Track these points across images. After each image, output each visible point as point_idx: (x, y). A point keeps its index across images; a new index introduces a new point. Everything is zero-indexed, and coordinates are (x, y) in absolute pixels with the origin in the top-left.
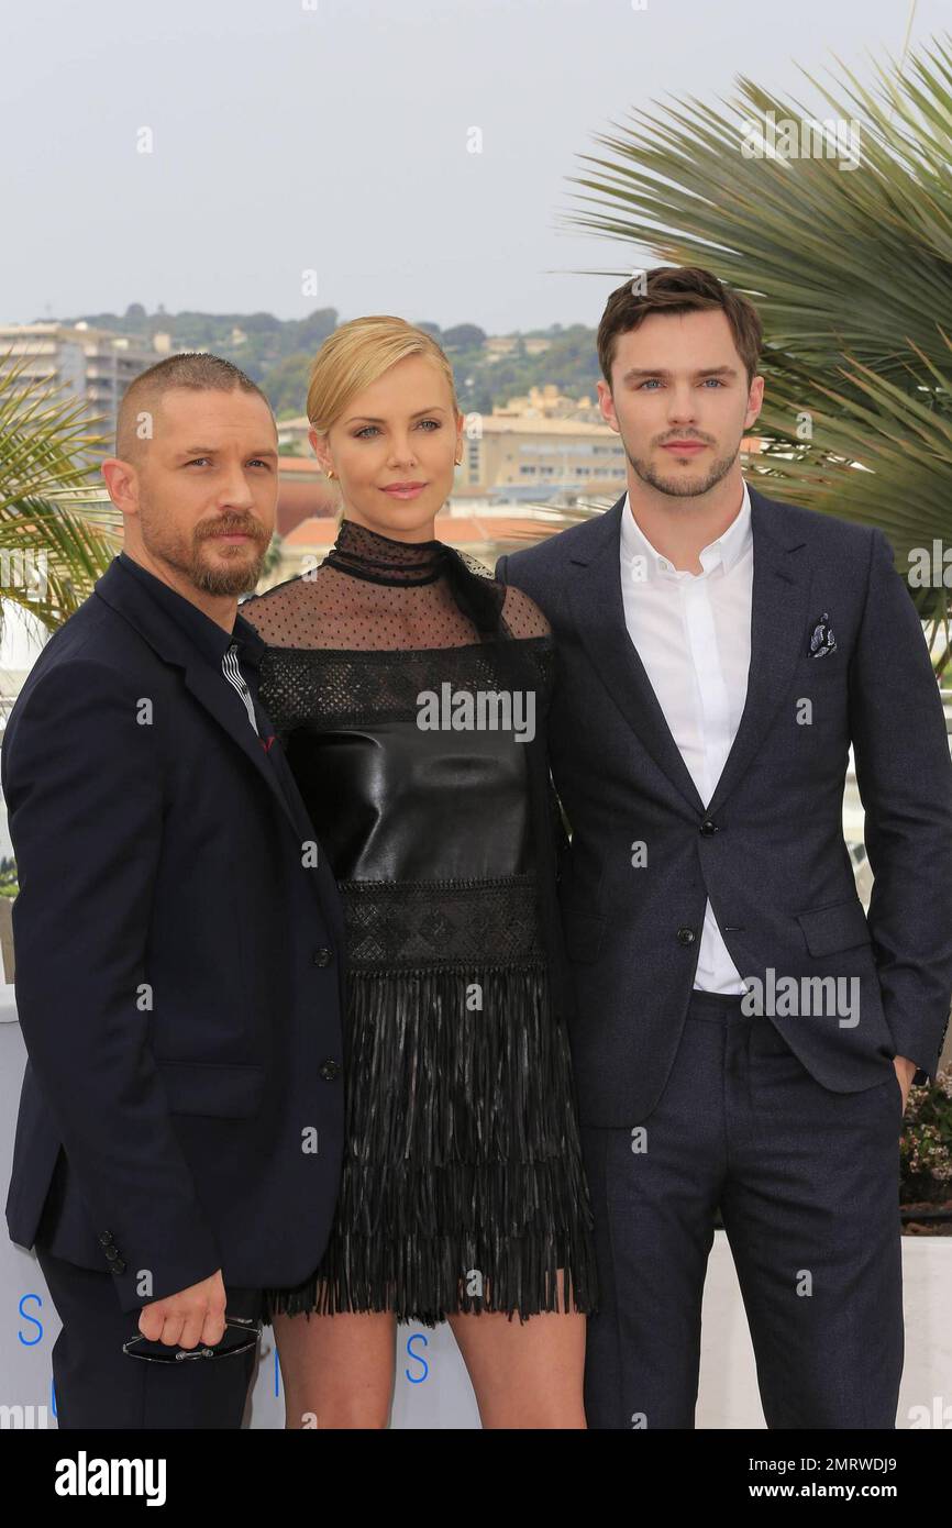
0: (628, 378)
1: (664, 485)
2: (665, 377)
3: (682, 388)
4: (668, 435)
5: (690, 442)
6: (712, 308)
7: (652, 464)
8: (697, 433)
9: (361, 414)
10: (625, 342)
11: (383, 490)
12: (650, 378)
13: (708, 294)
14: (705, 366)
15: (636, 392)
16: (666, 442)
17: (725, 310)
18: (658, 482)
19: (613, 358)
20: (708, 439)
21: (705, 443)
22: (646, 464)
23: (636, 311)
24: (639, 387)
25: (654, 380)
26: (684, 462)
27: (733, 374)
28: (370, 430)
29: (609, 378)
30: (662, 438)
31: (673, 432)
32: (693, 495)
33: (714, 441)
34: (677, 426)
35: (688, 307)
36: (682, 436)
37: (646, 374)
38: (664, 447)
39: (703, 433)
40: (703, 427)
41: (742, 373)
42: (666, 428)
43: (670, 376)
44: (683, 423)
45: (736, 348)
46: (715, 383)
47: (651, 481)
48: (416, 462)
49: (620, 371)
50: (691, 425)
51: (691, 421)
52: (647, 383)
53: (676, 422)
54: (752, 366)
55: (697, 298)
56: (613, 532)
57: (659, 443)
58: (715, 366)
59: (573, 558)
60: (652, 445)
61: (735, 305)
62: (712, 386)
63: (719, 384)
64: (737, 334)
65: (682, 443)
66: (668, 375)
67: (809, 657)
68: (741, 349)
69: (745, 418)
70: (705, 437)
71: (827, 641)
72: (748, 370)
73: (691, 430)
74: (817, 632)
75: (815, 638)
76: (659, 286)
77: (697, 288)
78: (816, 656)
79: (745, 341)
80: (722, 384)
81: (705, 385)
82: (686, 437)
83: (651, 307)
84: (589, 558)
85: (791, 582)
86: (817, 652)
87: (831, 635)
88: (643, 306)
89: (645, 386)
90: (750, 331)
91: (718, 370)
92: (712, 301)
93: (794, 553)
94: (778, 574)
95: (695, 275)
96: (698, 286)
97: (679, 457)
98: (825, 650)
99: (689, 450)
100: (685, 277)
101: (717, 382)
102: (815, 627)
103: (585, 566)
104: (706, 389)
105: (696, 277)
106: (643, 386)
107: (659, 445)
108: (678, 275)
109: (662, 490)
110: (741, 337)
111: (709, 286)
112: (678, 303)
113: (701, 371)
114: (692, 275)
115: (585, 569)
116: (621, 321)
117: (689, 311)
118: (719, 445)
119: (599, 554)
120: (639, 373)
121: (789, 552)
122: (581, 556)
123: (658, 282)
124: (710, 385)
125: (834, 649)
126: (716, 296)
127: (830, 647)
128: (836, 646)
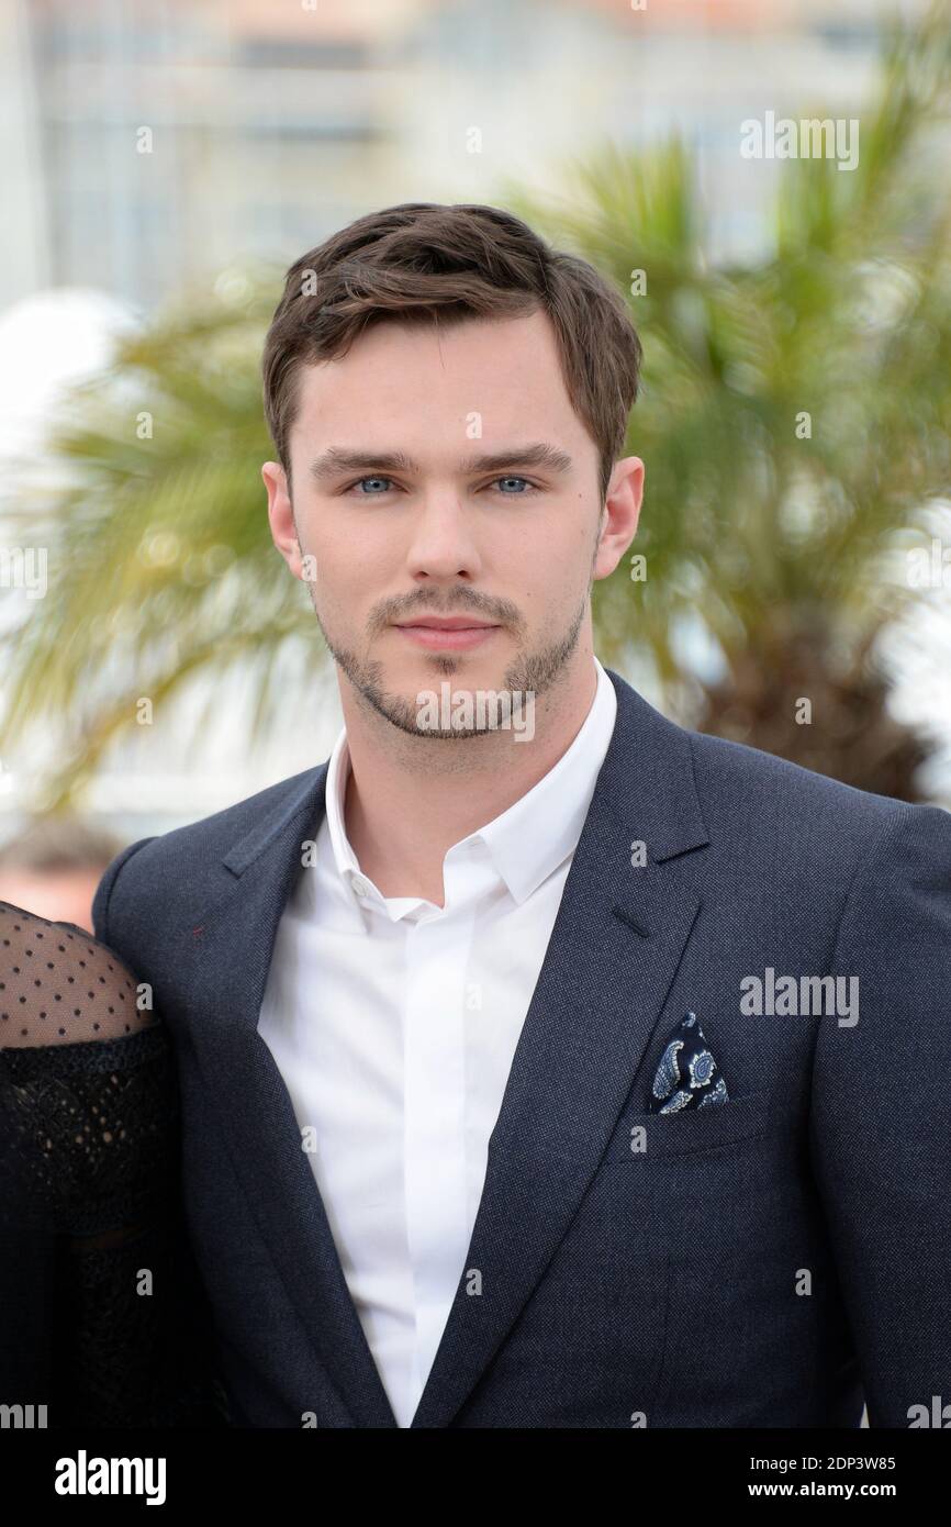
0: (322, 469)
1: (401, 715)
2: (395, 468)
3: (442, 495)
4: (409, 602)
5: (460, 619)
6: (512, 311)
7: (375, 665)
8: (474, 600)
10: (317, 380)
12: (370, 471)
13: (506, 278)
14: (494, 449)
15: (339, 500)
16: (406, 617)
17: (553, 316)
18: (386, 706)
19: (291, 414)
20: (501, 612)
21: (492, 620)
22: (361, 662)
23: (337, 318)
24: (347, 489)
25: (379, 476)
26: (446, 666)
27: (560, 462)
29: (285, 460)
30: (392, 608)
31: (421, 596)
33: (515, 616)
34: (427, 583)
35: (459, 310)
36: (438, 605)
37: (359, 461)
38: (400, 627)
39: (487, 600)
40: (484, 587)
41: (585, 456)
42: (405, 586)
43: (415, 467)
44: (440, 578)
45: (572, 400)
46: (517, 484)
47: (373, 699)
49: (308, 447)
50: (461, 581)
51: (462, 573)
52: (364, 481)
53: (423, 574)
54: (612, 437)
55: (480, 288)
56: (302, 803)
57: (389, 618)
58: (520, 443)
59: (228, 858)
60: (373, 621)
61: (573, 299)
62: (512, 489)
63: (528, 486)
64: (573, 367)
65: (441, 621)
66: (408, 467)
67: (647, 1111)
68: (584, 400)
69: (595, 556)
70: (493, 607)
71: (686, 1077)
72: (600, 448)
73: (460, 595)
74: (666, 1055)
75: (661, 1069)
76: (394, 258)
77: (481, 264)
78: (664, 1111)
79: (591, 379)
80: (534, 486)
81: (496, 486)
82: (450, 609)
83: (371, 309)
84: (247, 859)
85: (642, 933)
86: (667, 1101)
87: (701, 1065)
88: (354, 306)
89: (359, 488)
90: (609, 355)
91: (524, 454)
92: (514, 294)
93: (674, 865)
94: (618, 914)
95: (478, 231)
96: (484, 258)
97: (436, 654)
98: (683, 1098)
99: (461, 637)
100: (455, 240)
101: (524, 482)
102: (669, 1041)
103: (238, 877)
104: (498, 497)
105: (479, 238)
106: (355, 488)
107: (389, 622)
108: (439, 235)
109: (396, 723)
110: (584, 372)
111: (511, 258)
112: (432, 302)
113: (485, 458)
114: (470, 234)
115: (235, 885)
116: (308, 333)
117: (461, 319)
118: (525, 625)
119: (264, 853)
120: (345, 459)
121: (661, 863)
122: (242, 855)
123: (393, 249)
124: (508, 488)
125: (713, 1096)
126: (526, 276)
127: (699, 1093)
128: (722, 1088)
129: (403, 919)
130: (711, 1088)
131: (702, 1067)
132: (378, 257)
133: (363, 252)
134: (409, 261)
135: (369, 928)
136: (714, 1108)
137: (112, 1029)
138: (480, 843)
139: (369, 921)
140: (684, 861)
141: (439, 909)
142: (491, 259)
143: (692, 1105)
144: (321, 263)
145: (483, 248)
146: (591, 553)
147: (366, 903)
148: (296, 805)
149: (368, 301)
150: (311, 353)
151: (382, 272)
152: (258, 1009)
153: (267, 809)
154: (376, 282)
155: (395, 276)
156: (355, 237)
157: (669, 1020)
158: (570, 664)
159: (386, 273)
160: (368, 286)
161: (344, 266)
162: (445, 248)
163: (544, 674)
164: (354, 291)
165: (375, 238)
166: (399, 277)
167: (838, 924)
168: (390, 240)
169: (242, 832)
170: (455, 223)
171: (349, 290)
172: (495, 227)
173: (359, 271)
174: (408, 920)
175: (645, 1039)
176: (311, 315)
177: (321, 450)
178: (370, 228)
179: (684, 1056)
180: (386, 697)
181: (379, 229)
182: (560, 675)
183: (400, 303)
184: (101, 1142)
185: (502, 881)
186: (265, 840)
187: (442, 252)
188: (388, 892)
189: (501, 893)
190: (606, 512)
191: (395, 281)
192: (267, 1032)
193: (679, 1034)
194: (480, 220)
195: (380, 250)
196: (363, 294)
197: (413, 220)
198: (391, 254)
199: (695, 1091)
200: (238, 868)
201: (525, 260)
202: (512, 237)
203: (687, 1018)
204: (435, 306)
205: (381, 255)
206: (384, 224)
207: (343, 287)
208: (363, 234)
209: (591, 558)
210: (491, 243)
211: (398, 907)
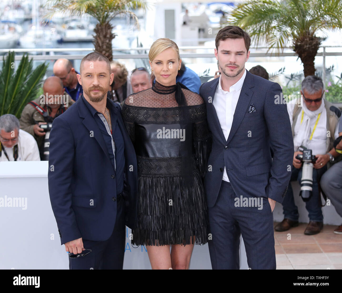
0: (222, 51)
1: (227, 75)
3: (233, 55)
4: (229, 64)
6: (241, 38)
8: (235, 65)
9: (158, 59)
10: (221, 42)
11: (161, 75)
13: (240, 35)
14: (238, 51)
17: (244, 38)
18: (226, 73)
19: (219, 45)
21: (237, 66)
22: (224, 69)
23: (225, 37)
24: (224, 54)
25: (228, 53)
26: (232, 71)
27: (244, 52)
28: (159, 63)
30: (227, 65)
31: (230, 64)
32: (233, 77)
33: (239, 66)
35: (236, 37)
36: (232, 65)
37: (226, 51)
38: (228, 66)
40: (236, 63)
41: (246, 52)
42: (229, 63)
43: (231, 52)
44: (232, 63)
45: (245, 46)
46: (240, 54)
47: (224, 73)
48: (168, 70)
49: (220, 49)
51: (235, 62)
52: (226, 53)
55: (238, 36)
60: (225, 66)
61: (246, 37)
67: (248, 113)
71: (252, 110)
75: (249, 109)
76: (230, 32)
77: (238, 33)
79: (247, 44)
80: (242, 54)
81: (238, 54)
85: (248, 96)
86: (250, 112)
87: (253, 108)
88: (227, 36)
90: (248, 42)
91: (241, 52)
92: (241, 36)
94: (246, 94)
97: (231, 69)
98: (251, 112)
99: (233, 68)
107: (227, 66)
108: (234, 30)
109: (226, 75)
111: (241, 33)
112: (234, 37)
115: (211, 89)
119: (214, 86)
120: (224, 51)
121: (250, 89)
125: (254, 111)
126: (242, 35)
127: (253, 111)
128: (255, 110)
130: (254, 110)
134: (232, 33)
136: (254, 112)
137: (199, 104)
138: (233, 86)
139: (223, 94)
140: (252, 88)
141: (229, 92)
144: (222, 31)
148: (216, 81)
149: (228, 36)
150: (221, 40)
155: (230, 34)
156: (226, 29)
158: (243, 70)
160: (228, 35)
161: (225, 32)
162: (235, 32)
163: (241, 71)
165: (228, 30)
167: (266, 95)
168: (230, 30)
173: (227, 33)
174: (227, 93)
175: (248, 106)
176: (221, 36)
177: (222, 49)
178: (228, 28)
179: (251, 108)
183: (231, 37)
184: (198, 114)
189: (235, 91)
193: (251, 105)
194: (238, 28)
196: (227, 35)
207: (225, 34)
210: (239, 31)
211: (225, 92)
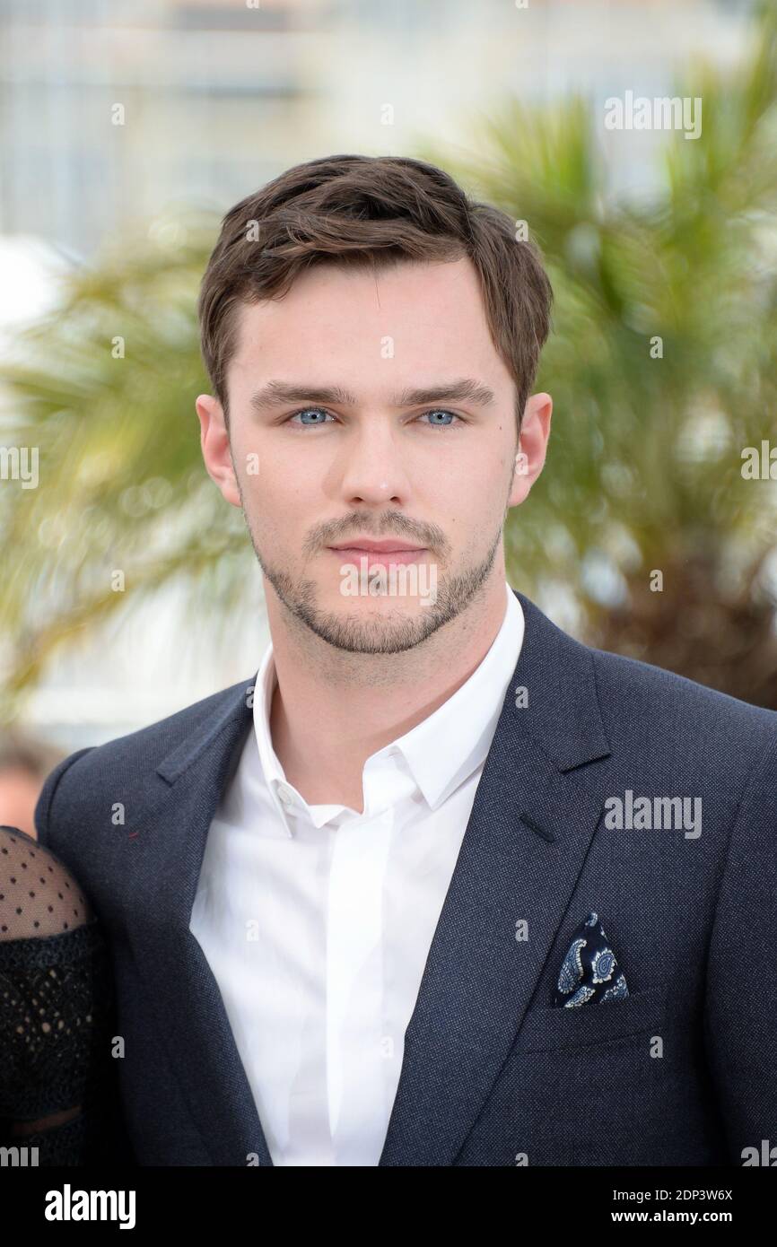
0: (262, 401)
1: (333, 631)
2: (332, 401)
3: (377, 428)
4: (343, 526)
5: (390, 543)
6: (442, 254)
7: (308, 585)
8: (405, 524)
12: (307, 404)
13: (435, 225)
14: (424, 384)
15: (277, 431)
16: (340, 540)
17: (477, 260)
18: (319, 623)
19: (230, 351)
20: (428, 536)
21: (421, 544)
22: (295, 582)
23: (280, 261)
24: (286, 420)
25: (317, 408)
27: (485, 396)
29: (221, 393)
30: (328, 531)
31: (355, 520)
32: (391, 652)
33: (441, 540)
34: (362, 508)
35: (393, 253)
36: (371, 529)
37: (299, 394)
38: (335, 549)
39: (417, 524)
40: (412, 512)
41: (505, 391)
42: (340, 510)
43: (351, 400)
44: (373, 504)
45: (493, 339)
46: (444, 417)
47: (305, 617)
49: (245, 382)
50: (393, 507)
51: (395, 499)
52: (302, 412)
53: (358, 500)
54: (527, 375)
55: (413, 234)
56: (230, 716)
57: (324, 541)
58: (447, 379)
59: (162, 767)
60: (308, 543)
61: (493, 245)
62: (440, 421)
63: (454, 419)
64: (495, 308)
65: (375, 544)
66: (346, 401)
67: (552, 1005)
68: (504, 340)
69: (511, 484)
70: (421, 531)
71: (588, 973)
72: (517, 384)
73: (392, 517)
74: (571, 953)
75: (566, 966)
76: (330, 206)
77: (412, 212)
78: (568, 1005)
79: (511, 319)
80: (461, 419)
81: (425, 419)
82: (382, 533)
83: (313, 252)
84: (180, 768)
85: (548, 838)
86: (571, 995)
87: (603, 961)
88: (296, 249)
89: (298, 419)
90: (525, 299)
91: (452, 389)
92: (442, 239)
93: (577, 774)
94: (524, 820)
95: (409, 181)
96: (415, 206)
98: (586, 993)
100: (388, 188)
101: (451, 414)
102: (572, 940)
103: (170, 784)
104: (428, 430)
105: (410, 187)
106: (293, 419)
107: (321, 544)
108: (373, 183)
109: (328, 639)
110: (504, 313)
111: (438, 206)
112: (370, 246)
113: (417, 392)
114: (403, 185)
115: (168, 792)
116: (248, 274)
117: (395, 263)
118: (450, 549)
120: (285, 392)
121: (565, 772)
122: (173, 765)
123: (330, 197)
124: (436, 420)
125: (615, 991)
126: (453, 223)
127: (600, 989)
128: (622, 983)
129: (326, 825)
130: (612, 983)
131: (604, 964)
132: (315, 205)
133: (300, 199)
134: (346, 208)
135: (294, 833)
136: (615, 1003)
138: (396, 754)
139: (295, 828)
140: (587, 771)
141: (358, 814)
142: (421, 206)
143: (595, 999)
144: (259, 208)
145: (414, 197)
146: (508, 482)
147: (291, 810)
148: (225, 716)
149: (310, 245)
150: (250, 293)
151: (321, 218)
152: (190, 908)
153: (198, 721)
154: (316, 227)
155: (331, 222)
156: (292, 185)
157: (574, 919)
158: (486, 584)
159: (326, 219)
160: (308, 230)
161: (283, 212)
162: (380, 197)
163: (464, 594)
164: (296, 235)
165: (311, 186)
166: (338, 222)
168: (328, 188)
169: (175, 742)
170: (388, 173)
171: (291, 234)
172: (425, 177)
173: (299, 217)
174: (332, 826)
175: (550, 938)
176: (250, 257)
177: (262, 384)
178: (306, 177)
179: (587, 954)
180: (319, 615)
181: (315, 178)
182: (477, 596)
183: (340, 247)
184: (41, 1032)
185: (418, 788)
186: (196, 751)
187: (377, 200)
188: (311, 801)
189: (417, 799)
190: (520, 445)
191: (334, 226)
192: (198, 928)
193: (582, 931)
194: (410, 170)
195: (318, 197)
196: (305, 238)
197: (348, 170)
198: (328, 202)
199: (597, 986)
200: (170, 776)
201: (451, 208)
202: (438, 187)
203: (590, 918)
204: (371, 250)
205: (320, 201)
206: (318, 174)
207: (284, 231)
208: (299, 183)
209: (508, 487)
210: (420, 192)
211: (322, 814)
